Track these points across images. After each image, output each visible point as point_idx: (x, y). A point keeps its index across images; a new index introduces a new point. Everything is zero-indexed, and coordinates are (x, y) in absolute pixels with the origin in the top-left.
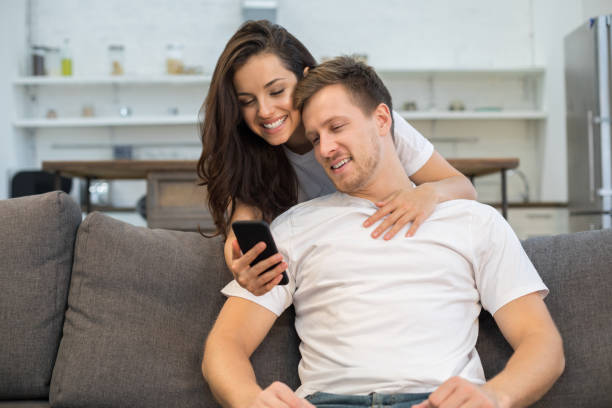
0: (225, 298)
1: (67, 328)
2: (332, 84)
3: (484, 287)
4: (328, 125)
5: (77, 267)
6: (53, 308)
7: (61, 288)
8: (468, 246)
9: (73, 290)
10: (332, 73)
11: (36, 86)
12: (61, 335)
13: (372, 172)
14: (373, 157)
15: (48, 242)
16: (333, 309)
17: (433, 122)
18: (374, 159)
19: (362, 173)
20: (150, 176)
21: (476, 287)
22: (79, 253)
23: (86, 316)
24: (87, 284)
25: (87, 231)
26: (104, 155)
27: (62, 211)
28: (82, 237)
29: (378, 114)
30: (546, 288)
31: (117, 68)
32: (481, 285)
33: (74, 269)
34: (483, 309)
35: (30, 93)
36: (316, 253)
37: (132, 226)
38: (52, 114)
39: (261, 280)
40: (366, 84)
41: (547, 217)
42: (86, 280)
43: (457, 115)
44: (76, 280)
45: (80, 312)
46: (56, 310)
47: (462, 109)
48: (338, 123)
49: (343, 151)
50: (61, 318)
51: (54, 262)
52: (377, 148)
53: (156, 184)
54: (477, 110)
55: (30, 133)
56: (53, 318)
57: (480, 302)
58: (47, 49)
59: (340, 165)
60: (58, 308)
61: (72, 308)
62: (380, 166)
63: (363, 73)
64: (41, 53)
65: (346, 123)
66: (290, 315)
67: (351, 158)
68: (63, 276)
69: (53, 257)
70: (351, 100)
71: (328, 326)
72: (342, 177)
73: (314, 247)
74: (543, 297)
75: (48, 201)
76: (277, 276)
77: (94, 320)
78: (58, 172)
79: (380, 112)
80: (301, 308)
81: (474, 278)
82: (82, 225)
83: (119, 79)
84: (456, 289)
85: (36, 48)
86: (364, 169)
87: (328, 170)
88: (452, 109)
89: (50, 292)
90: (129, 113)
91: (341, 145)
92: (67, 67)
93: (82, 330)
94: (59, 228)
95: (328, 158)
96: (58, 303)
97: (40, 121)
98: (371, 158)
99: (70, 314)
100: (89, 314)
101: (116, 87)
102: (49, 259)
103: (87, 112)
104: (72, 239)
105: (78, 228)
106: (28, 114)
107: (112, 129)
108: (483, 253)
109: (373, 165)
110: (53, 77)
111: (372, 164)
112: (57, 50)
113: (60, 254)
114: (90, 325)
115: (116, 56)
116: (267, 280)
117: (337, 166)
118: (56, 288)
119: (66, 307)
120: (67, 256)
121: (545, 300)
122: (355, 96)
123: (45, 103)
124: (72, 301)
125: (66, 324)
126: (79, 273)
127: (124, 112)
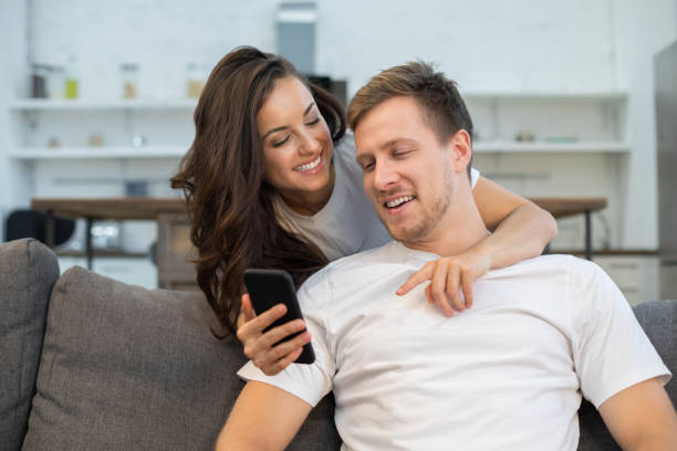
0: (243, 382)
1: (33, 421)
2: (402, 95)
3: (585, 370)
4: (389, 149)
5: (50, 339)
6: (15, 394)
7: (27, 365)
8: (566, 316)
9: (44, 368)
10: (402, 81)
11: (36, 112)
12: (26, 428)
13: (440, 218)
14: (444, 198)
15: (11, 305)
16: (386, 401)
17: (497, 155)
18: (444, 202)
19: (428, 218)
20: (163, 217)
21: (574, 370)
22: (52, 320)
23: (59, 404)
24: (61, 362)
25: (63, 291)
26: (114, 192)
27: (32, 264)
28: (57, 298)
29: (455, 142)
30: (669, 373)
31: (129, 91)
32: (581, 368)
33: (46, 342)
34: (584, 400)
35: (29, 119)
36: (364, 326)
37: (123, 285)
38: (54, 143)
39: (273, 353)
40: (445, 103)
41: (633, 267)
42: (60, 357)
43: (525, 146)
44: (47, 356)
45: (51, 399)
46: (19, 396)
47: (531, 139)
48: (402, 148)
49: (405, 185)
50: (26, 406)
51: (19, 332)
52: (449, 187)
53: (168, 228)
54: (550, 140)
55: (28, 166)
56: (16, 406)
57: (579, 391)
58: (50, 69)
59: (397, 202)
60: (23, 392)
61: (41, 394)
62: (450, 211)
63: (444, 88)
64: (42, 73)
65: (414, 149)
66: (328, 406)
67: (415, 197)
68: (30, 350)
69: (19, 325)
70: (424, 120)
71: (380, 424)
72: (400, 220)
73: (362, 317)
74: (664, 384)
75: (14, 251)
76: (296, 349)
77: (68, 410)
78: (50, 212)
79: (458, 140)
80: (342, 397)
81: (572, 357)
82: (59, 283)
83: (133, 103)
84: (551, 373)
85: (36, 66)
86: (431, 214)
87: (380, 208)
88: (519, 139)
89: (13, 371)
90: (144, 142)
91: (403, 177)
92: (72, 89)
93: (52, 423)
94: (28, 287)
95: (383, 192)
96: (23, 386)
97: (40, 151)
98: (440, 200)
99: (38, 401)
100: (63, 403)
101: (129, 113)
102: (12, 327)
103: (95, 141)
104: (44, 302)
105: (52, 286)
106: (27, 143)
107: (124, 161)
108: (586, 325)
109: (441, 210)
110: (56, 100)
111: (442, 206)
112: (60, 70)
113: (27, 321)
114: (63, 416)
115: (130, 77)
116: (282, 354)
117: (393, 204)
118: (21, 366)
119: (34, 391)
120: (38, 324)
121: (666, 387)
122: (429, 116)
123: (47, 130)
124: (42, 385)
125: (33, 414)
126: (52, 347)
127: (137, 141)
